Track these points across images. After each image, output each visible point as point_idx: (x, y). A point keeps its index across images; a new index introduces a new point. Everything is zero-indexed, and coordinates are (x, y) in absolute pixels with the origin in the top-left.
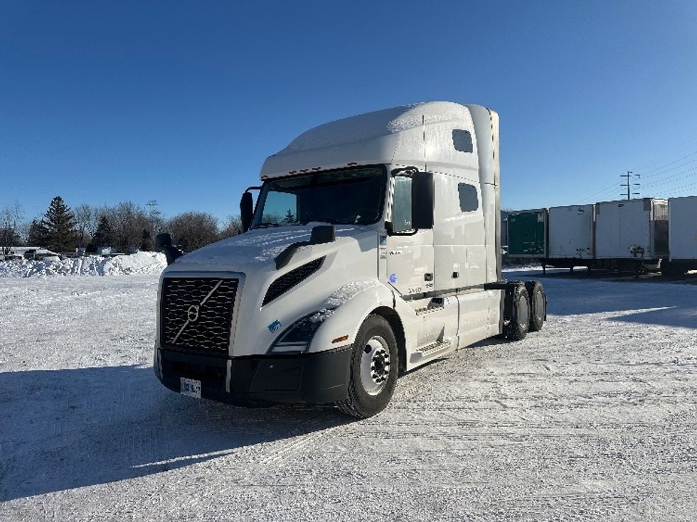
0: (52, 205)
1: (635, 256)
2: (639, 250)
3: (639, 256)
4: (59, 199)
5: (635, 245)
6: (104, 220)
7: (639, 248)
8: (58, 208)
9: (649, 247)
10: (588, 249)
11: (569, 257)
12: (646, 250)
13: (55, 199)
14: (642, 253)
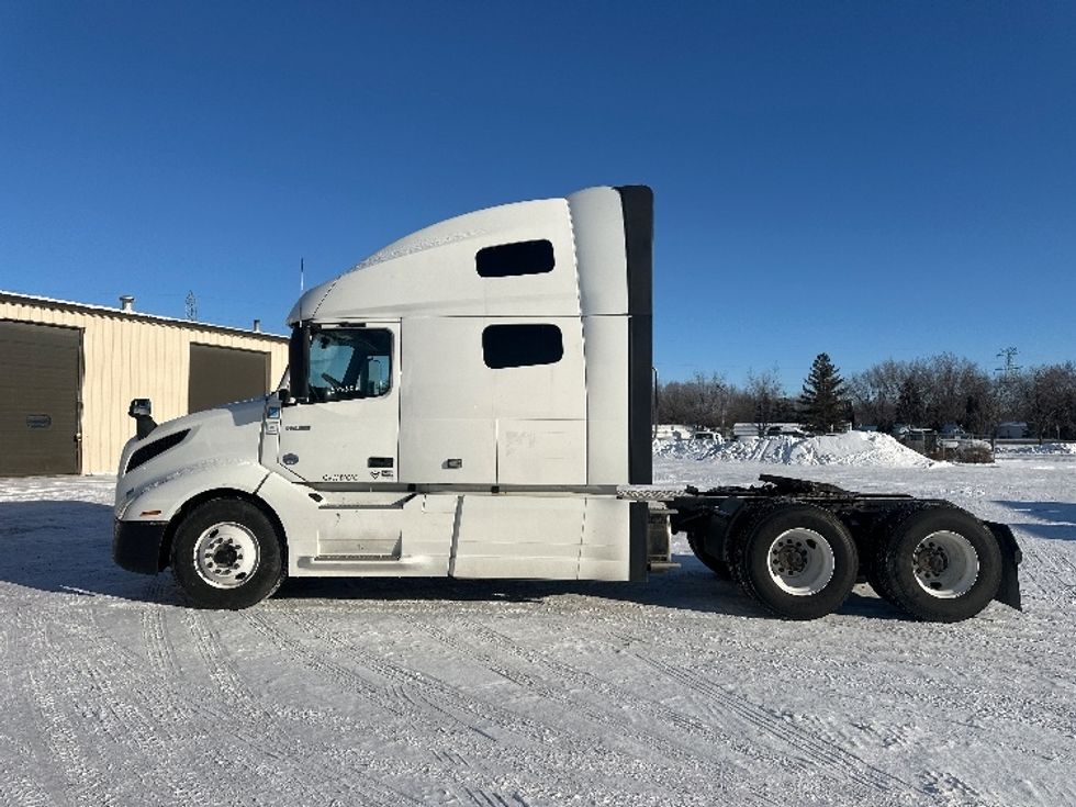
0: (814, 365)
4: (824, 357)
6: (909, 384)
8: (823, 370)
13: (819, 357)
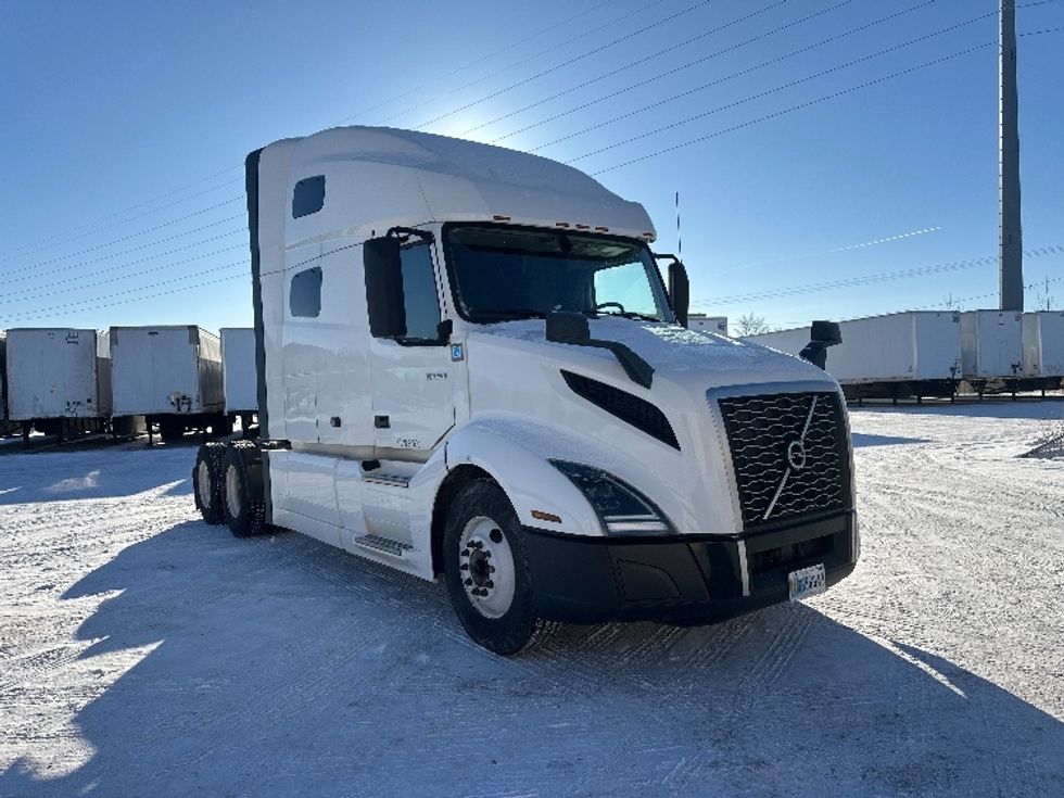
1: (179, 410)
2: (183, 399)
3: (184, 409)
5: (177, 393)
7: (184, 398)
9: (198, 396)
10: (89, 401)
11: (51, 416)
12: (194, 401)
14: (190, 403)
